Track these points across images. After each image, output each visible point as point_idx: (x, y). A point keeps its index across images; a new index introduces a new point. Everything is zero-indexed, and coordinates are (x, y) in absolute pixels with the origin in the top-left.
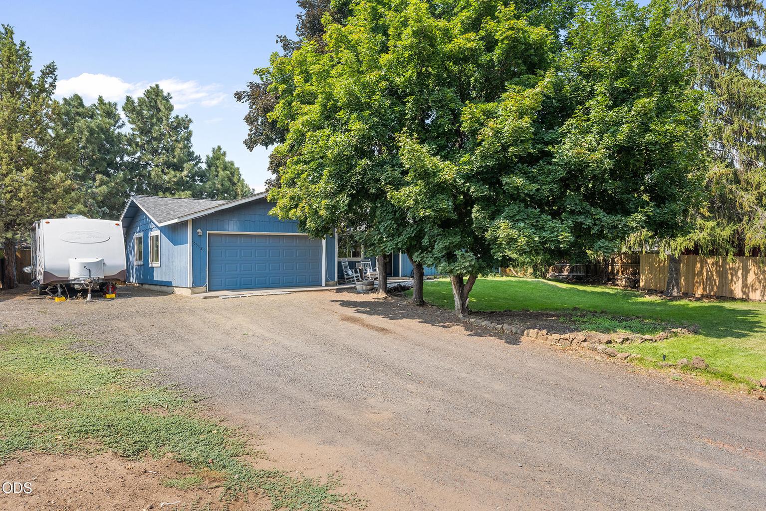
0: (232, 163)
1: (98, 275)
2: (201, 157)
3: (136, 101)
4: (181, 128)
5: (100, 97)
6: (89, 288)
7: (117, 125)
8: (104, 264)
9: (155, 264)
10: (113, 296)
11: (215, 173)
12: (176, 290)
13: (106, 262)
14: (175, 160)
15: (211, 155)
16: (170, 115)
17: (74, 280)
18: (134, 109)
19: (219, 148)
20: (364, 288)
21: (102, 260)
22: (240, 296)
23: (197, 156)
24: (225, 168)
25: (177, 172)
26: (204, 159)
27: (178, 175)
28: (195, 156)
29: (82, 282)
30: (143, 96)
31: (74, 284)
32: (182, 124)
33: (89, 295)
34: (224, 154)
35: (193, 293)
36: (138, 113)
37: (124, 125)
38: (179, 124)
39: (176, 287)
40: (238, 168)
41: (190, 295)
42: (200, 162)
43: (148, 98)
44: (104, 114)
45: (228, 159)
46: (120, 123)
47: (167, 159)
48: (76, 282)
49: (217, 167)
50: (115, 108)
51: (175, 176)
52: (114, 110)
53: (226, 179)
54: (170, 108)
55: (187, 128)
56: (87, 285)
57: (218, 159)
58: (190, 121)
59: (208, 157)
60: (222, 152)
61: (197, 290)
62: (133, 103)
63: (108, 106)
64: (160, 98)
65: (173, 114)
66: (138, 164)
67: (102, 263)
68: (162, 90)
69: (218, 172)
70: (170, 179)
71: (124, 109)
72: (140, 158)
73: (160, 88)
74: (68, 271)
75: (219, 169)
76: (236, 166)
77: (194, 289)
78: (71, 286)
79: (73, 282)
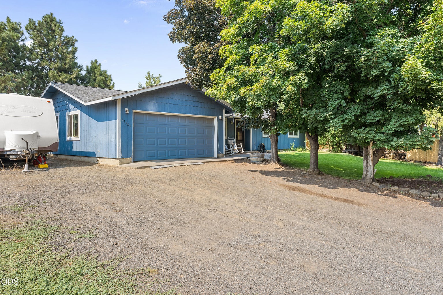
0: (106, 72)
1: (34, 146)
2: (83, 67)
3: (37, 22)
4: (69, 45)
5: (8, 17)
6: (26, 158)
7: (21, 39)
8: (39, 136)
9: (74, 138)
10: (46, 166)
11: (94, 78)
12: (100, 160)
13: (40, 134)
14: (66, 67)
15: (90, 65)
16: (62, 34)
17: (10, 151)
18: (35, 28)
19: (96, 61)
20: (259, 159)
21: (37, 133)
22: (168, 166)
23: (80, 66)
24: (101, 75)
25: (67, 75)
26: (85, 68)
27: (68, 77)
28: (78, 65)
29: (19, 153)
30: (41, 20)
31: (9, 155)
32: (70, 42)
33: (26, 166)
34: (100, 65)
35: (121, 163)
36: (38, 31)
37: (26, 39)
38: (69, 41)
39: (100, 158)
40: (110, 76)
41: (118, 165)
42: (82, 70)
43: (45, 21)
44: (12, 30)
45: (102, 68)
46: (23, 38)
47: (60, 65)
48: (12, 153)
49: (95, 74)
50: (20, 26)
51: (66, 78)
52: (19, 27)
53: (102, 82)
54: (62, 30)
55: (73, 45)
56: (24, 156)
57: (96, 68)
58: (76, 40)
59: (87, 67)
60: (98, 64)
61: (124, 161)
62: (34, 24)
63: (14, 24)
64: (54, 22)
65: (64, 34)
66: (37, 68)
67: (36, 136)
68: (55, 18)
69: (96, 77)
70: (62, 80)
71: (26, 28)
72: (39, 64)
73: (54, 16)
74: (4, 143)
75: (97, 75)
76: (108, 73)
77: (122, 160)
78: (6, 157)
79: (8, 153)
